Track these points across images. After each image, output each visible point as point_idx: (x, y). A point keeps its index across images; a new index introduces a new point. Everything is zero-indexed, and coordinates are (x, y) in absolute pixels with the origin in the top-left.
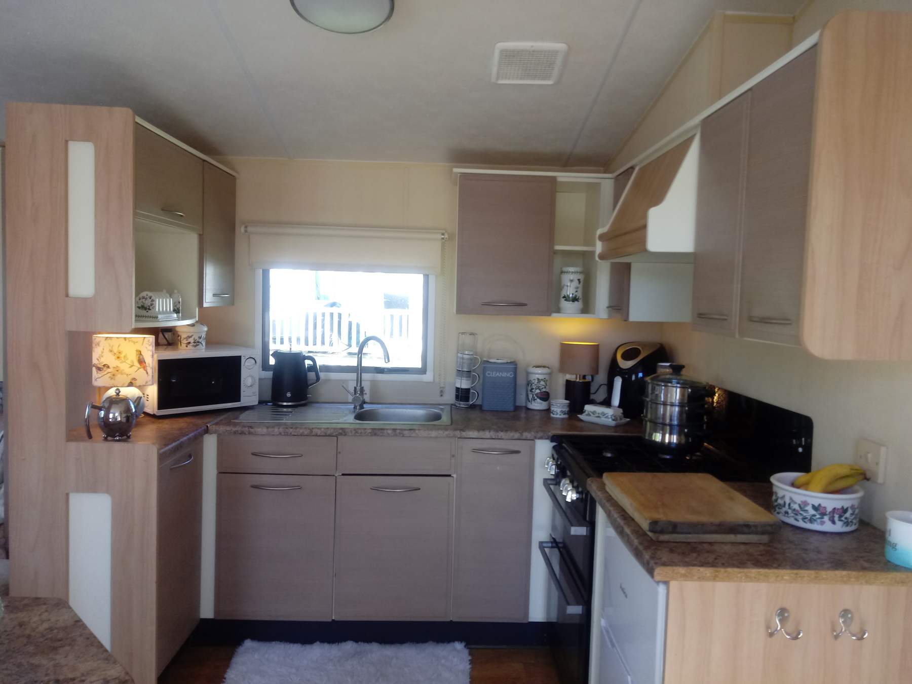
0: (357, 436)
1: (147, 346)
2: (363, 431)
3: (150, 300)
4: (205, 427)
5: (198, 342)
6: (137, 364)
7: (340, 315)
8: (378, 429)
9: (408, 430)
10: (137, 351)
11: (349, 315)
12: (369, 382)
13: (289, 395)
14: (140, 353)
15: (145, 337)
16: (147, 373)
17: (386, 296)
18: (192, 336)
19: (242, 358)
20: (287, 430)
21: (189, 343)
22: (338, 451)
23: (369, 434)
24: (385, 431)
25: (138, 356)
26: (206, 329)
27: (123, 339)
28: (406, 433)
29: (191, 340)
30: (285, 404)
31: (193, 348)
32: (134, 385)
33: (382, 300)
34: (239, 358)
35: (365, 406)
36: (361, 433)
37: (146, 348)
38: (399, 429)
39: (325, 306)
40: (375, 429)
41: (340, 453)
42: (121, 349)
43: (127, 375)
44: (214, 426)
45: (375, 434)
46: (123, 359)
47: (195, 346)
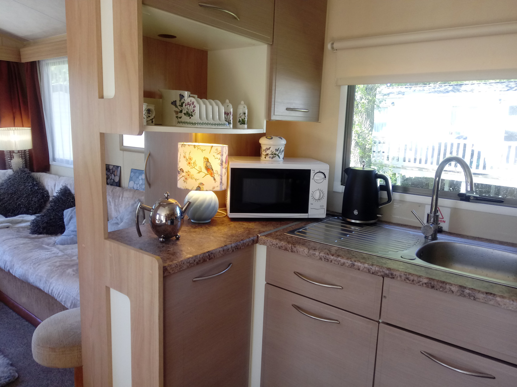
0: (407, 283)
1: (215, 154)
2: (416, 279)
3: (193, 106)
4: (255, 238)
5: (275, 154)
6: (204, 170)
7: (465, 145)
8: (438, 281)
9: (483, 293)
10: (204, 158)
11: (473, 145)
12: (449, 210)
13: (356, 212)
14: (207, 160)
15: (212, 146)
16: (215, 179)
17: (506, 132)
18: (270, 148)
19: (312, 172)
20: (327, 256)
21: (267, 154)
22: (383, 295)
23: (424, 285)
24: (448, 286)
25: (205, 163)
26: (284, 142)
27: (193, 147)
28: (481, 296)
29: (269, 152)
30: (353, 221)
31: (270, 159)
32: (201, 189)
33: (503, 135)
34: (308, 172)
35: (439, 236)
36: (413, 281)
37: (214, 156)
38: (470, 289)
39: (456, 138)
40: (433, 280)
41: (385, 297)
42: (192, 156)
43: (196, 179)
44: (263, 237)
45: (433, 287)
46: (192, 165)
47: (273, 158)
